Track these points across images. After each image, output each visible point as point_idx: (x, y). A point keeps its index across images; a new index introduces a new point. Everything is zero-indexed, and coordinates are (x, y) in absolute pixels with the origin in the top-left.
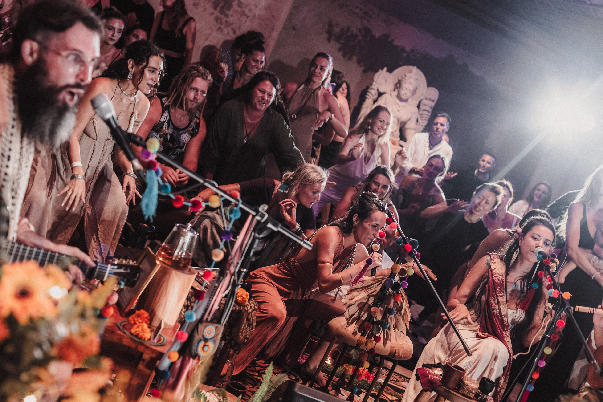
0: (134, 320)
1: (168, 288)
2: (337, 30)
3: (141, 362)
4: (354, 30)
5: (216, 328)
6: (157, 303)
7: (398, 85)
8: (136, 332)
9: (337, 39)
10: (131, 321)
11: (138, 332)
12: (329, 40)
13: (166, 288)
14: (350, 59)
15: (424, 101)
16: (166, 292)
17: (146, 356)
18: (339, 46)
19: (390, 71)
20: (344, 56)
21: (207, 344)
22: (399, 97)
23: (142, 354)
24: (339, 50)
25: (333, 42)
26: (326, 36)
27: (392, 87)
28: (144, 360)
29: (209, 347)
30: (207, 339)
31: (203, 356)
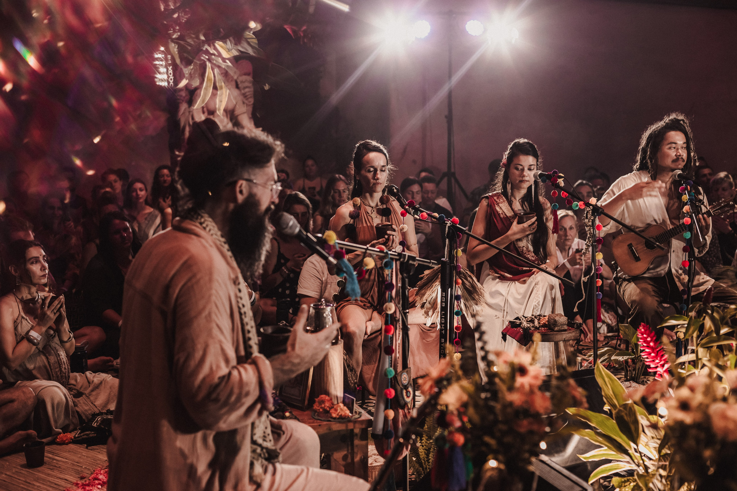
0: (321, 408)
1: (331, 365)
3: (355, 437)
5: (407, 371)
6: (327, 383)
8: (338, 414)
10: (319, 410)
11: (340, 414)
13: (329, 366)
16: (330, 369)
17: (357, 431)
21: (408, 390)
23: (352, 430)
28: (357, 435)
29: (410, 392)
30: (406, 386)
31: (409, 402)
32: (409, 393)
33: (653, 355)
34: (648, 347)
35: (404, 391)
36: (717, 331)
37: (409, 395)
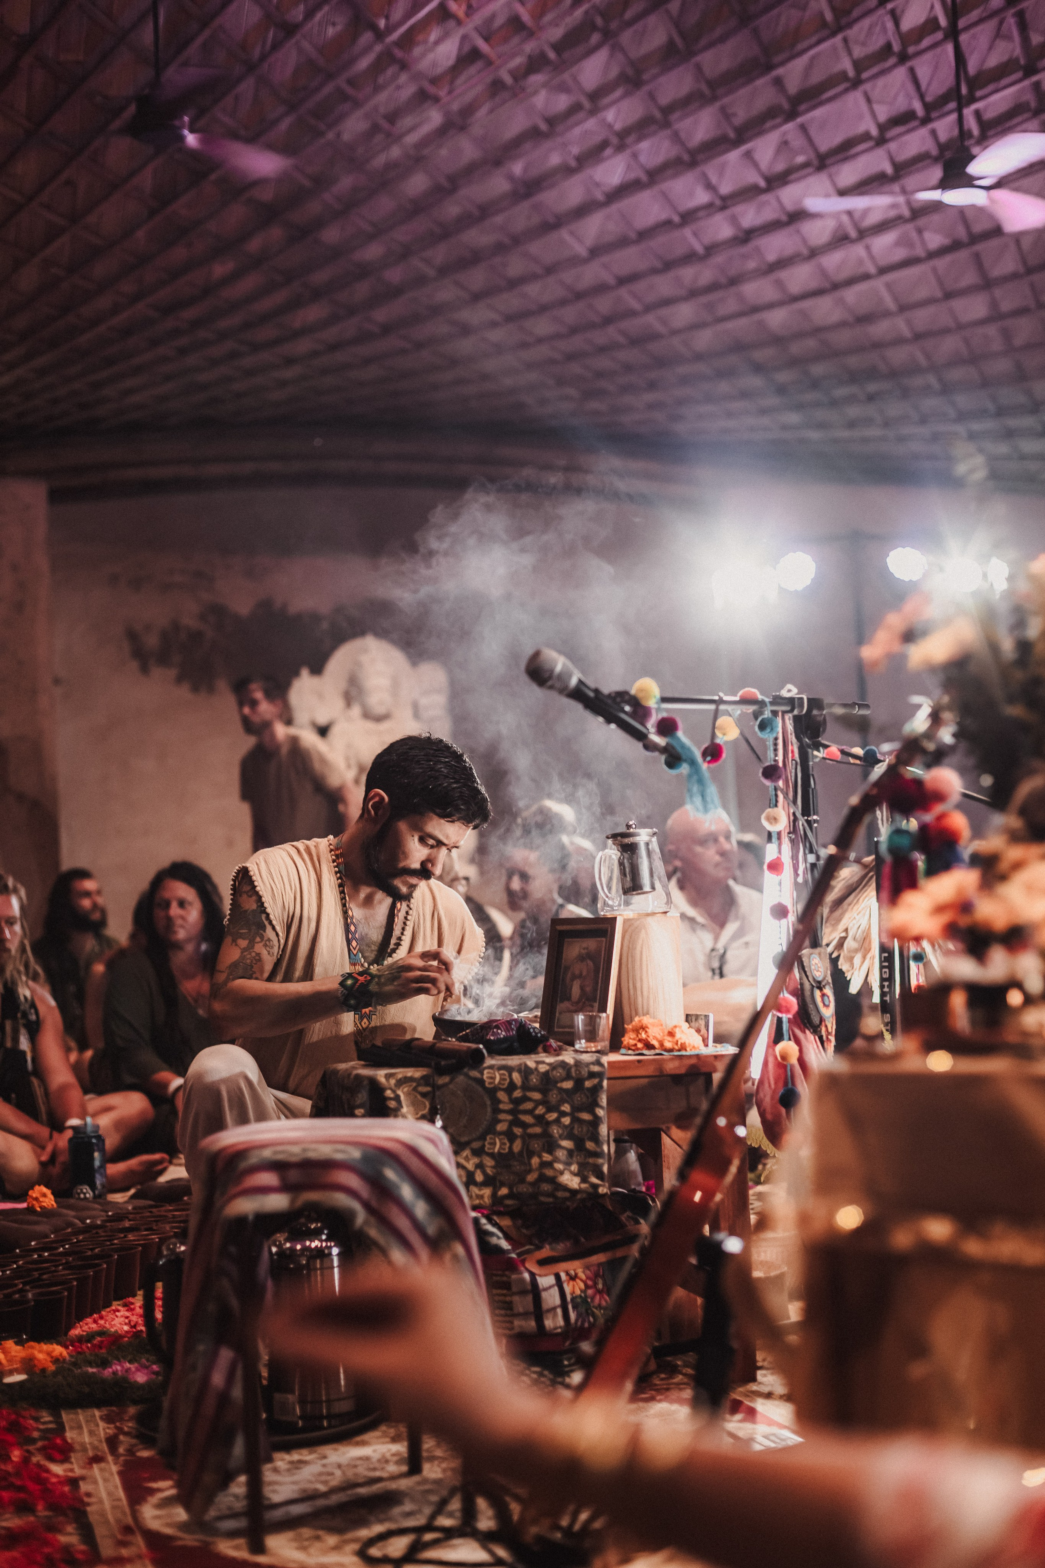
2: (152, 641)
4: (189, 621)
7: (354, 693)
9: (163, 659)
12: (145, 669)
14: (211, 689)
15: (424, 701)
18: (172, 673)
19: (317, 669)
20: (195, 689)
21: (823, 992)
22: (367, 715)
24: (179, 680)
25: (157, 672)
26: (134, 665)
27: (340, 703)
29: (828, 997)
30: (819, 982)
31: (829, 1018)
32: (826, 998)
35: (817, 993)
37: (827, 1003)
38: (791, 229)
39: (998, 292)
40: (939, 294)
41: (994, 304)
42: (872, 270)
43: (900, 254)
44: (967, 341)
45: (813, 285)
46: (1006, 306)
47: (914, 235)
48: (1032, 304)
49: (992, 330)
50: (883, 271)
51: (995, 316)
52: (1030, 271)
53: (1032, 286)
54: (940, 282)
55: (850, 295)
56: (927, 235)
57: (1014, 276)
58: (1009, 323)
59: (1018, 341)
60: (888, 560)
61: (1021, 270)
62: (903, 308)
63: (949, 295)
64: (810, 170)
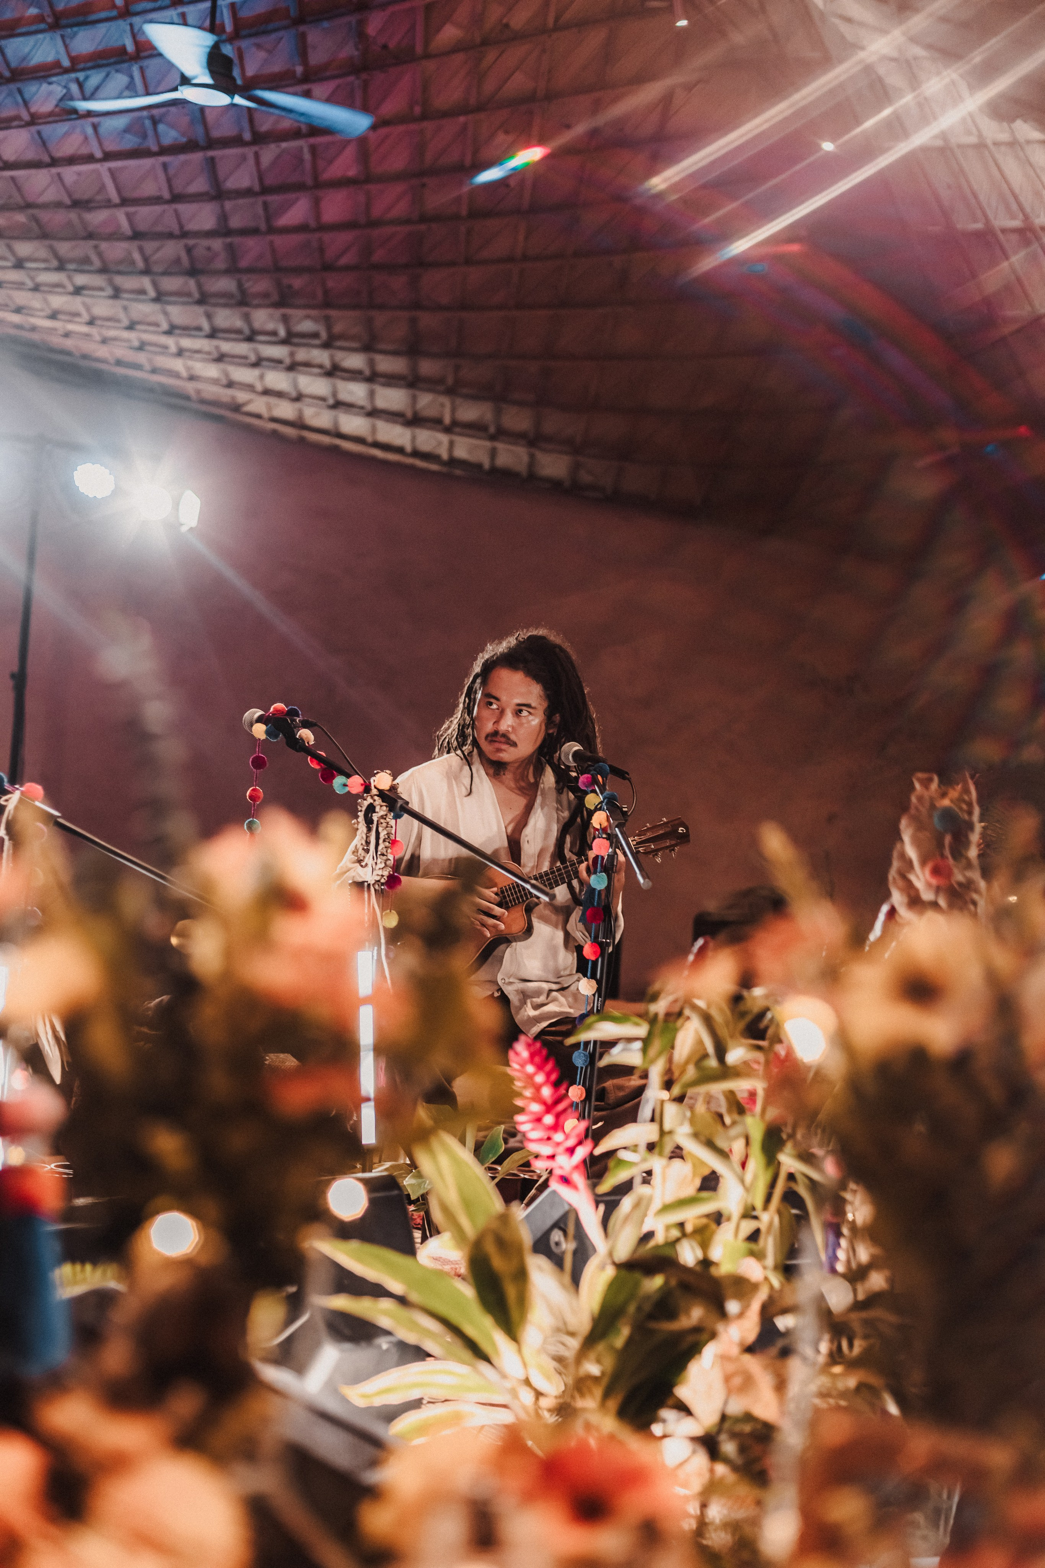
33: (549, 1119)
34: (538, 1099)
36: (721, 1052)
38: (13, 86)
39: (228, 205)
40: (166, 195)
41: (223, 217)
42: (98, 154)
43: (130, 142)
44: (189, 250)
45: (30, 155)
46: (235, 222)
47: (148, 123)
48: (263, 226)
49: (217, 244)
50: (108, 156)
51: (223, 230)
52: (265, 190)
53: (265, 205)
54: (169, 180)
55: (70, 173)
56: (161, 127)
57: (248, 192)
58: (236, 240)
59: (243, 263)
60: (75, 473)
61: (257, 188)
62: (125, 202)
63: (177, 198)
64: (42, 26)
